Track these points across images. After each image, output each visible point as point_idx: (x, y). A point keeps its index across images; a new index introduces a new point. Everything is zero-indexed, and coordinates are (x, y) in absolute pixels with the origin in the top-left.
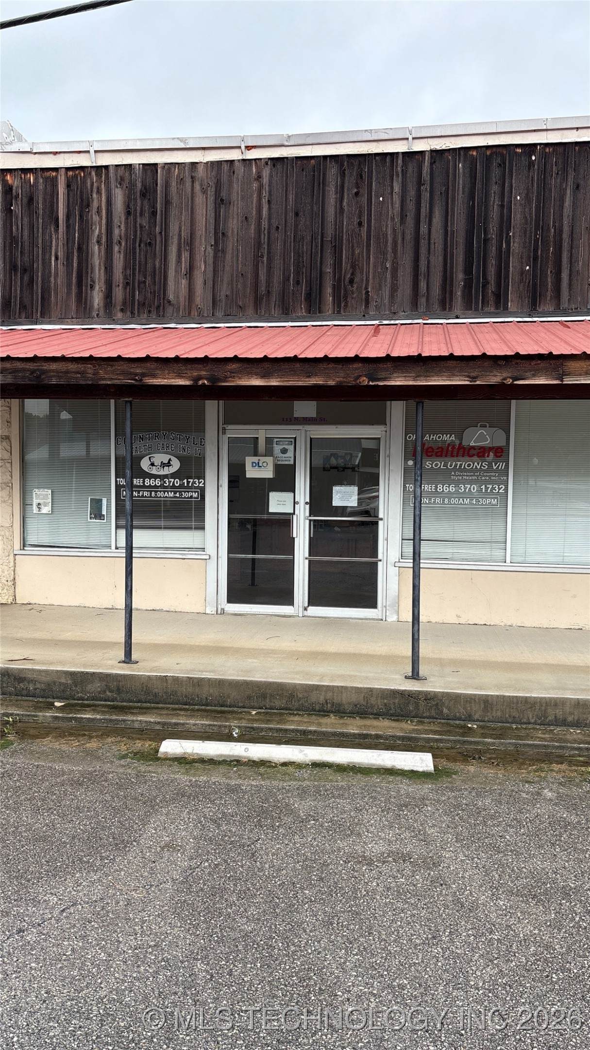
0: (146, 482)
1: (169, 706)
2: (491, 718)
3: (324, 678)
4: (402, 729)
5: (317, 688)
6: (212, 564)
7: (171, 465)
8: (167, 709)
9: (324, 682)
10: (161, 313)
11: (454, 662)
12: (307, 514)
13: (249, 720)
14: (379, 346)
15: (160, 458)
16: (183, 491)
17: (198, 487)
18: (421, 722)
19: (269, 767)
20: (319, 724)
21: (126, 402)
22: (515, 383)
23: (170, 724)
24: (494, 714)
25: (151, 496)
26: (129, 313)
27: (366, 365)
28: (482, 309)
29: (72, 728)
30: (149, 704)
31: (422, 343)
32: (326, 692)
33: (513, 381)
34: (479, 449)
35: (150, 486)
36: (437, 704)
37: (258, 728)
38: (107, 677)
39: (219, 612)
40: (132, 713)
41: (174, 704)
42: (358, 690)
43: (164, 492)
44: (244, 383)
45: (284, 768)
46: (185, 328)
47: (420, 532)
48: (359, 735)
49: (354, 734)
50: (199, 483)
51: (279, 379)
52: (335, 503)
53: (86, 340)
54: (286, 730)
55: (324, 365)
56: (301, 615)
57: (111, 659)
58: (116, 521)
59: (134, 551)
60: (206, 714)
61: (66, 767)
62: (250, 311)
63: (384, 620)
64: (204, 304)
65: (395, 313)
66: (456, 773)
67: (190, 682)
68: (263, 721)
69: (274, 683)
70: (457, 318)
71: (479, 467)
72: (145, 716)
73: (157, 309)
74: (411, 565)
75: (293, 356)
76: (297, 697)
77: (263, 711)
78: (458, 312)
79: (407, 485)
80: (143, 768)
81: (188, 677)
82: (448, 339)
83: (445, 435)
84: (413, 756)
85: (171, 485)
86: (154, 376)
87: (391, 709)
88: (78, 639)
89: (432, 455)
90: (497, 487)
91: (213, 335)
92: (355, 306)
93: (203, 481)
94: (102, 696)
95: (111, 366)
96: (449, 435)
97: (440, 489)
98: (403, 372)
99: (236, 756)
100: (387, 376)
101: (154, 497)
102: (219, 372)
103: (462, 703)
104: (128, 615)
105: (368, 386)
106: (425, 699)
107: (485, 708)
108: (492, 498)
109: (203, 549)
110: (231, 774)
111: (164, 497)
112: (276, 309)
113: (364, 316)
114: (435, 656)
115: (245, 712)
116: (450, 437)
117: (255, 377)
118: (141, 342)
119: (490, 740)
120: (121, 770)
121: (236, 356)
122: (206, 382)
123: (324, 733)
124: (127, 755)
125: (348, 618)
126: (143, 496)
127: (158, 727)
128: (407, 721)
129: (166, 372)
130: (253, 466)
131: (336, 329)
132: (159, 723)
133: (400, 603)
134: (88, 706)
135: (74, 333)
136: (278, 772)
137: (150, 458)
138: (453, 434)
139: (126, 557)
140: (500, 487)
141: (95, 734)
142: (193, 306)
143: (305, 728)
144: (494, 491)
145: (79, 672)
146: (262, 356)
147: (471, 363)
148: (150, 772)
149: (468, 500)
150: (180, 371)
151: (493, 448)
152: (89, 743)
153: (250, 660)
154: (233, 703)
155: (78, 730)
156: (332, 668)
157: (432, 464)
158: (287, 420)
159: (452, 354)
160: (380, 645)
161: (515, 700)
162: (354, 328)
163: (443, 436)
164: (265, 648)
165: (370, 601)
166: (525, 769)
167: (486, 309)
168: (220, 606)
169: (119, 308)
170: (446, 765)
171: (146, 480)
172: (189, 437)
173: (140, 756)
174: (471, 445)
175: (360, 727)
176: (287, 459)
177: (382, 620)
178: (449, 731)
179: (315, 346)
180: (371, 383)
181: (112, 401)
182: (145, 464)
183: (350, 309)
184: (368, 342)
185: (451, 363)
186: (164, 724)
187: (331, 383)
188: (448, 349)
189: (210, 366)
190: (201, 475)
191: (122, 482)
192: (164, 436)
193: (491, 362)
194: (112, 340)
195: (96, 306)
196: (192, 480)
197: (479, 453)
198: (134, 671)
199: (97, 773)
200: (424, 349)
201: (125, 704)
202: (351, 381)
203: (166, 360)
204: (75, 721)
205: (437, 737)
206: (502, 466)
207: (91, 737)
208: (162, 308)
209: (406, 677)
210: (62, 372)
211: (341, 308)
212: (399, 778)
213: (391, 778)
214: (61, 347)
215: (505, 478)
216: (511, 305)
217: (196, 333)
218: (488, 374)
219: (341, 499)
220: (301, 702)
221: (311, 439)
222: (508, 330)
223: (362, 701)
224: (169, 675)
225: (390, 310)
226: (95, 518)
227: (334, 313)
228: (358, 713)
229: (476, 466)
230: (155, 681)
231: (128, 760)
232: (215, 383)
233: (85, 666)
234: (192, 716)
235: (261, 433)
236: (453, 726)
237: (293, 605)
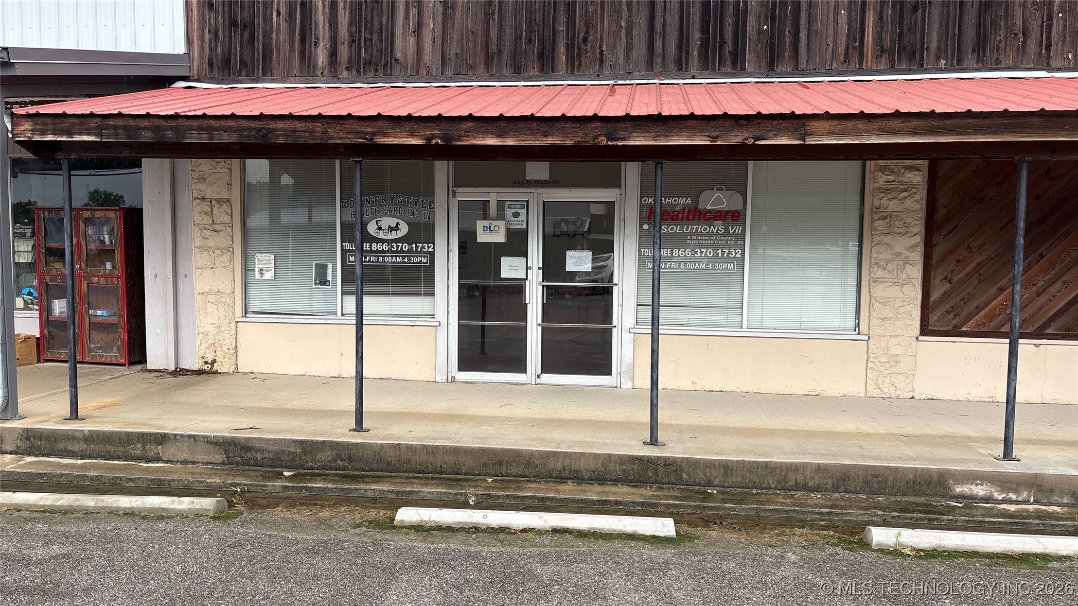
0: (373, 246)
1: (402, 474)
2: (731, 483)
3: (562, 445)
4: (641, 495)
5: (555, 454)
6: (442, 332)
7: (399, 229)
8: (401, 477)
9: (562, 449)
10: (388, 72)
11: (691, 428)
12: (540, 279)
13: (485, 487)
14: (617, 105)
15: (387, 222)
16: (412, 256)
17: (428, 252)
18: (660, 487)
19: (508, 533)
20: (558, 491)
21: (356, 162)
22: (757, 143)
23: (404, 492)
24: (734, 479)
25: (378, 262)
26: (354, 72)
27: (605, 124)
28: (719, 70)
29: (302, 498)
30: (381, 473)
31: (660, 102)
32: (563, 458)
33: (755, 141)
34: (716, 213)
35: (377, 251)
36: (676, 470)
37: (495, 496)
38: (337, 446)
39: (450, 381)
40: (365, 482)
41: (408, 472)
42: (596, 456)
43: (392, 257)
44: (480, 142)
45: (524, 534)
46: (414, 87)
47: (659, 296)
48: (598, 501)
49: (593, 501)
50: (429, 247)
51: (515, 139)
52: (569, 268)
53: (312, 98)
54: (524, 497)
55: (561, 125)
56: (533, 383)
57: (341, 428)
58: (342, 287)
59: (364, 318)
60: (440, 482)
61: (299, 537)
62: (481, 70)
63: (619, 387)
64: (433, 63)
65: (630, 73)
66: (698, 538)
67: (424, 450)
68: (499, 489)
69: (510, 450)
70: (694, 78)
71: (715, 231)
72: (379, 484)
73: (384, 67)
74: (650, 331)
75: (529, 114)
76: (534, 463)
77: (500, 478)
78: (694, 72)
79: (643, 250)
80: (379, 537)
81: (422, 445)
82: (687, 99)
83: (681, 199)
84: (654, 521)
85: (399, 249)
86: (386, 135)
87: (629, 475)
88: (305, 407)
89: (668, 219)
90: (734, 251)
91: (444, 94)
92: (589, 65)
93: (432, 246)
94: (332, 465)
95: (340, 124)
96: (685, 199)
97: (676, 254)
98: (642, 132)
99: (474, 523)
100: (626, 136)
101: (382, 262)
102: (453, 131)
103: (702, 468)
104: (358, 382)
105: (606, 146)
106: (664, 465)
107: (724, 473)
108: (729, 262)
109: (433, 316)
110: (470, 541)
111: (391, 262)
112: (508, 68)
113: (598, 75)
114: (673, 422)
115: (481, 480)
116: (686, 201)
117: (491, 136)
118: (370, 101)
119: (730, 505)
120: (357, 539)
121: (470, 115)
122: (439, 141)
123: (561, 500)
124: (362, 523)
125: (582, 386)
126: (369, 261)
127: (391, 496)
128: (646, 487)
129: (398, 131)
130: (484, 230)
131: (570, 89)
132: (393, 491)
133: (635, 370)
134: (319, 475)
135: (298, 92)
136: (518, 538)
137: (377, 221)
138: (689, 197)
139: (356, 324)
140: (737, 251)
141: (326, 503)
142: (422, 65)
143: (543, 495)
144: (730, 255)
145: (308, 441)
146: (497, 114)
147: (712, 123)
148: (386, 540)
149: (704, 264)
150: (412, 130)
151: (730, 211)
152: (321, 512)
153: (485, 428)
154: (469, 471)
155: (309, 500)
156: (569, 435)
157: (667, 229)
158: (519, 183)
159: (692, 114)
160: (616, 411)
161: (755, 466)
162: (589, 87)
163: (679, 199)
164: (499, 415)
165: (605, 369)
166: (767, 533)
167: (723, 70)
168: (450, 374)
169: (344, 66)
170: (688, 530)
171: (373, 245)
172: (418, 200)
173: (374, 524)
174: (707, 208)
175: (599, 493)
176: (519, 224)
177: (616, 387)
178: (689, 497)
179: (551, 105)
180: (609, 143)
181: (337, 162)
182: (372, 228)
183: (584, 69)
184: (605, 101)
185: (691, 123)
186: (398, 493)
187: (569, 143)
188: (688, 108)
189: (443, 125)
190: (430, 239)
191: (348, 246)
192: (392, 199)
193: (732, 122)
194: (339, 99)
195: (320, 64)
196: (421, 245)
197: (715, 216)
198: (365, 439)
199: (333, 542)
200: (664, 109)
201: (356, 473)
202: (589, 141)
203: (399, 118)
204: (306, 490)
205: (677, 502)
206: (738, 230)
207: (323, 507)
208: (389, 66)
209: (644, 443)
210: (289, 131)
211: (575, 68)
212: (641, 543)
213: (633, 544)
214: (286, 105)
215: (742, 242)
216: (748, 66)
217: (426, 92)
218: (729, 133)
219: (576, 264)
220: (537, 470)
221: (544, 202)
222: (747, 90)
223: (600, 468)
224: (402, 443)
225: (625, 70)
226: (321, 283)
227: (567, 73)
228: (596, 480)
229: (712, 230)
230: (388, 450)
231: (364, 528)
232: (449, 142)
233: (314, 434)
234: (426, 485)
235: (493, 196)
236: (693, 492)
237: (526, 373)
